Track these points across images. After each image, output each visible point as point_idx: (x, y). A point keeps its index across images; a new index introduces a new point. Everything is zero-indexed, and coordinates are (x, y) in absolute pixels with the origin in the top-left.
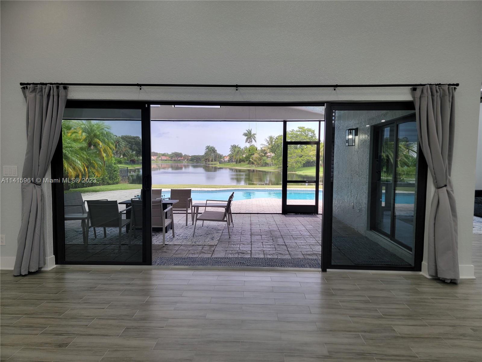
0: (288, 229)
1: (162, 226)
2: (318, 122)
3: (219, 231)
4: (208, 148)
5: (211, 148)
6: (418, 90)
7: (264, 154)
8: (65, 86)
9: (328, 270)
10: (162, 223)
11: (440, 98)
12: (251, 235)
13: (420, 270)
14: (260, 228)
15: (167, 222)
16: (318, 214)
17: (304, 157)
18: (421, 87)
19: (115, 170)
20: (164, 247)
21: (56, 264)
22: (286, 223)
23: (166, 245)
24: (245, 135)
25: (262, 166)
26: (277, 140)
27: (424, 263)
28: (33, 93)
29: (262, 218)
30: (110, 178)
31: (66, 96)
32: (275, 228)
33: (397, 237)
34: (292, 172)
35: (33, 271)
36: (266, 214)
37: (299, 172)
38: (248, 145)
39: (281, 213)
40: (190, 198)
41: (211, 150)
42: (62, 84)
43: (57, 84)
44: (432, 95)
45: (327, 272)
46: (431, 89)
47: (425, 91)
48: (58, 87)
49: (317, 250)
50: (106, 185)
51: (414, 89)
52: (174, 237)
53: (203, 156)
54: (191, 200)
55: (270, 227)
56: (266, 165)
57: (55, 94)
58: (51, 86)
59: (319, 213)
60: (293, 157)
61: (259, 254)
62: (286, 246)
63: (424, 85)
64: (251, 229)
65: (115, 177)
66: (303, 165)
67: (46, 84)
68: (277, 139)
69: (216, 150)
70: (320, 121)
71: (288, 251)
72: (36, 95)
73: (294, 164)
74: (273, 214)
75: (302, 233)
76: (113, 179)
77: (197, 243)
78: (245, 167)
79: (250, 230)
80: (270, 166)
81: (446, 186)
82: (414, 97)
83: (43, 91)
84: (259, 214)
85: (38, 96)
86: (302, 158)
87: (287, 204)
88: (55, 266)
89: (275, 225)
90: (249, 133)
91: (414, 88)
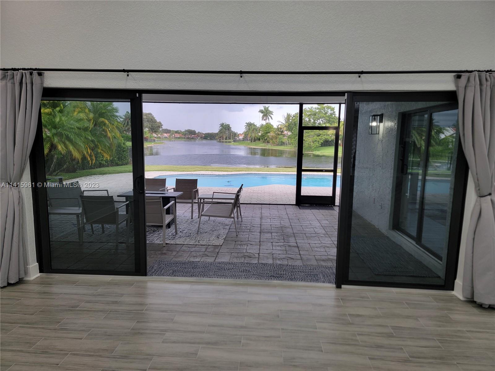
0: (301, 225)
1: (163, 223)
2: (338, 105)
3: (226, 227)
4: (222, 125)
5: (226, 125)
6: (462, 78)
7: (280, 133)
8: (40, 72)
9: (343, 286)
10: (162, 221)
11: (490, 88)
12: (260, 233)
13: (453, 290)
14: (271, 224)
15: (168, 219)
16: (334, 205)
17: (322, 136)
18: (468, 74)
19: (124, 151)
20: (164, 246)
21: (40, 273)
22: (300, 216)
23: (167, 244)
24: (261, 111)
25: (278, 145)
26: (294, 118)
27: (458, 282)
28: (3, 81)
29: (274, 211)
30: (119, 158)
31: (42, 83)
32: (287, 224)
33: (423, 241)
34: (310, 151)
35: (12, 282)
36: (278, 206)
37: (316, 151)
38: (264, 123)
39: (295, 203)
40: (197, 188)
41: (226, 128)
42: (36, 69)
43: (31, 69)
44: (481, 84)
45: (342, 289)
46: (480, 77)
47: (472, 79)
48: (31, 74)
49: (332, 254)
50: (115, 166)
51: (459, 77)
52: (176, 234)
53: (217, 133)
54: (197, 191)
55: (282, 222)
56: (282, 144)
57: (29, 81)
58: (24, 72)
59: (336, 205)
60: (311, 136)
61: (267, 258)
62: (298, 247)
63: (471, 72)
64: (261, 225)
65: (124, 157)
66: (321, 144)
67: (18, 70)
68: (294, 116)
69: (231, 128)
70: (340, 104)
71: (300, 255)
72: (6, 83)
73: (312, 143)
74: (285, 206)
75: (316, 230)
76: (121, 160)
77: (201, 243)
78: (260, 146)
79: (259, 226)
80: (287, 145)
81: (490, 194)
82: (457, 86)
83: (15, 78)
84: (270, 206)
85: (9, 85)
86: (320, 137)
87: (302, 195)
88: (39, 274)
89: (288, 220)
90: (265, 110)
91: (458, 74)
